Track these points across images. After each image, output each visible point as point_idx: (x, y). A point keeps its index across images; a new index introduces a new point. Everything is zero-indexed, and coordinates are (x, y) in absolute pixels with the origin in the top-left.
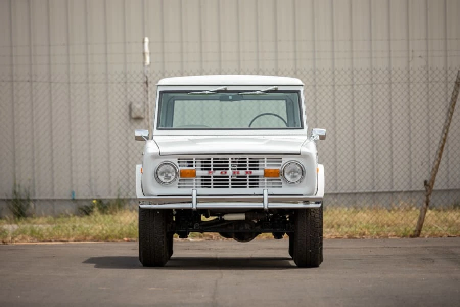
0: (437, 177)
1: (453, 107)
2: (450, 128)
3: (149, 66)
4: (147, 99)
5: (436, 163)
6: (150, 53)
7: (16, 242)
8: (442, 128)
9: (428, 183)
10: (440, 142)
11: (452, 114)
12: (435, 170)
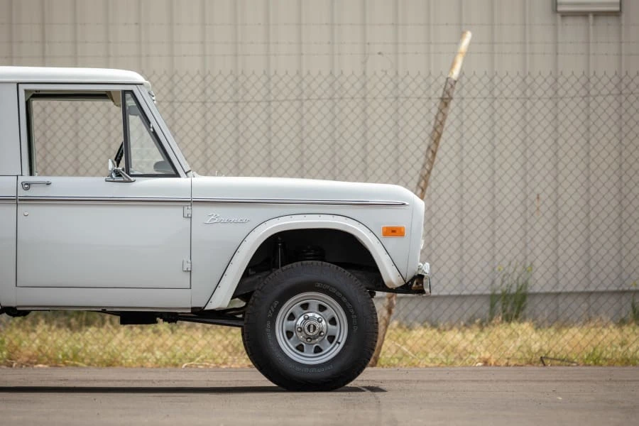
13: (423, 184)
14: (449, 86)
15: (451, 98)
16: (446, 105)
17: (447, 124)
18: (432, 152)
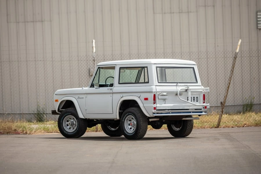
0: (227, 100)
1: (233, 68)
2: (232, 78)
3: (95, 52)
4: (95, 67)
5: (226, 94)
6: (95, 47)
7: (37, 133)
8: (228, 78)
9: (222, 103)
10: (227, 84)
11: (233, 71)
12: (226, 97)
13: (230, 79)
14: (236, 54)
15: (237, 57)
16: (236, 59)
17: (236, 64)
18: (232, 71)
